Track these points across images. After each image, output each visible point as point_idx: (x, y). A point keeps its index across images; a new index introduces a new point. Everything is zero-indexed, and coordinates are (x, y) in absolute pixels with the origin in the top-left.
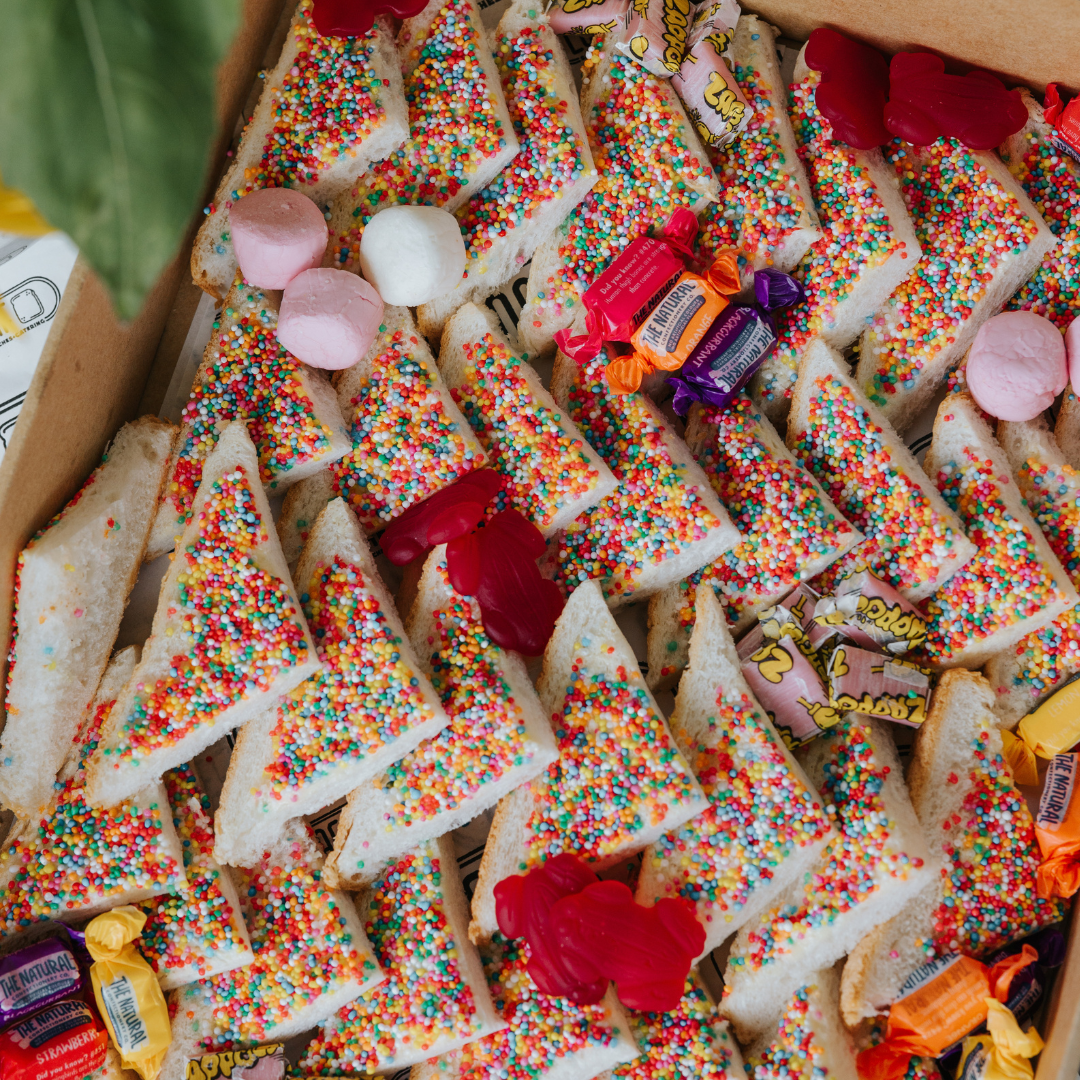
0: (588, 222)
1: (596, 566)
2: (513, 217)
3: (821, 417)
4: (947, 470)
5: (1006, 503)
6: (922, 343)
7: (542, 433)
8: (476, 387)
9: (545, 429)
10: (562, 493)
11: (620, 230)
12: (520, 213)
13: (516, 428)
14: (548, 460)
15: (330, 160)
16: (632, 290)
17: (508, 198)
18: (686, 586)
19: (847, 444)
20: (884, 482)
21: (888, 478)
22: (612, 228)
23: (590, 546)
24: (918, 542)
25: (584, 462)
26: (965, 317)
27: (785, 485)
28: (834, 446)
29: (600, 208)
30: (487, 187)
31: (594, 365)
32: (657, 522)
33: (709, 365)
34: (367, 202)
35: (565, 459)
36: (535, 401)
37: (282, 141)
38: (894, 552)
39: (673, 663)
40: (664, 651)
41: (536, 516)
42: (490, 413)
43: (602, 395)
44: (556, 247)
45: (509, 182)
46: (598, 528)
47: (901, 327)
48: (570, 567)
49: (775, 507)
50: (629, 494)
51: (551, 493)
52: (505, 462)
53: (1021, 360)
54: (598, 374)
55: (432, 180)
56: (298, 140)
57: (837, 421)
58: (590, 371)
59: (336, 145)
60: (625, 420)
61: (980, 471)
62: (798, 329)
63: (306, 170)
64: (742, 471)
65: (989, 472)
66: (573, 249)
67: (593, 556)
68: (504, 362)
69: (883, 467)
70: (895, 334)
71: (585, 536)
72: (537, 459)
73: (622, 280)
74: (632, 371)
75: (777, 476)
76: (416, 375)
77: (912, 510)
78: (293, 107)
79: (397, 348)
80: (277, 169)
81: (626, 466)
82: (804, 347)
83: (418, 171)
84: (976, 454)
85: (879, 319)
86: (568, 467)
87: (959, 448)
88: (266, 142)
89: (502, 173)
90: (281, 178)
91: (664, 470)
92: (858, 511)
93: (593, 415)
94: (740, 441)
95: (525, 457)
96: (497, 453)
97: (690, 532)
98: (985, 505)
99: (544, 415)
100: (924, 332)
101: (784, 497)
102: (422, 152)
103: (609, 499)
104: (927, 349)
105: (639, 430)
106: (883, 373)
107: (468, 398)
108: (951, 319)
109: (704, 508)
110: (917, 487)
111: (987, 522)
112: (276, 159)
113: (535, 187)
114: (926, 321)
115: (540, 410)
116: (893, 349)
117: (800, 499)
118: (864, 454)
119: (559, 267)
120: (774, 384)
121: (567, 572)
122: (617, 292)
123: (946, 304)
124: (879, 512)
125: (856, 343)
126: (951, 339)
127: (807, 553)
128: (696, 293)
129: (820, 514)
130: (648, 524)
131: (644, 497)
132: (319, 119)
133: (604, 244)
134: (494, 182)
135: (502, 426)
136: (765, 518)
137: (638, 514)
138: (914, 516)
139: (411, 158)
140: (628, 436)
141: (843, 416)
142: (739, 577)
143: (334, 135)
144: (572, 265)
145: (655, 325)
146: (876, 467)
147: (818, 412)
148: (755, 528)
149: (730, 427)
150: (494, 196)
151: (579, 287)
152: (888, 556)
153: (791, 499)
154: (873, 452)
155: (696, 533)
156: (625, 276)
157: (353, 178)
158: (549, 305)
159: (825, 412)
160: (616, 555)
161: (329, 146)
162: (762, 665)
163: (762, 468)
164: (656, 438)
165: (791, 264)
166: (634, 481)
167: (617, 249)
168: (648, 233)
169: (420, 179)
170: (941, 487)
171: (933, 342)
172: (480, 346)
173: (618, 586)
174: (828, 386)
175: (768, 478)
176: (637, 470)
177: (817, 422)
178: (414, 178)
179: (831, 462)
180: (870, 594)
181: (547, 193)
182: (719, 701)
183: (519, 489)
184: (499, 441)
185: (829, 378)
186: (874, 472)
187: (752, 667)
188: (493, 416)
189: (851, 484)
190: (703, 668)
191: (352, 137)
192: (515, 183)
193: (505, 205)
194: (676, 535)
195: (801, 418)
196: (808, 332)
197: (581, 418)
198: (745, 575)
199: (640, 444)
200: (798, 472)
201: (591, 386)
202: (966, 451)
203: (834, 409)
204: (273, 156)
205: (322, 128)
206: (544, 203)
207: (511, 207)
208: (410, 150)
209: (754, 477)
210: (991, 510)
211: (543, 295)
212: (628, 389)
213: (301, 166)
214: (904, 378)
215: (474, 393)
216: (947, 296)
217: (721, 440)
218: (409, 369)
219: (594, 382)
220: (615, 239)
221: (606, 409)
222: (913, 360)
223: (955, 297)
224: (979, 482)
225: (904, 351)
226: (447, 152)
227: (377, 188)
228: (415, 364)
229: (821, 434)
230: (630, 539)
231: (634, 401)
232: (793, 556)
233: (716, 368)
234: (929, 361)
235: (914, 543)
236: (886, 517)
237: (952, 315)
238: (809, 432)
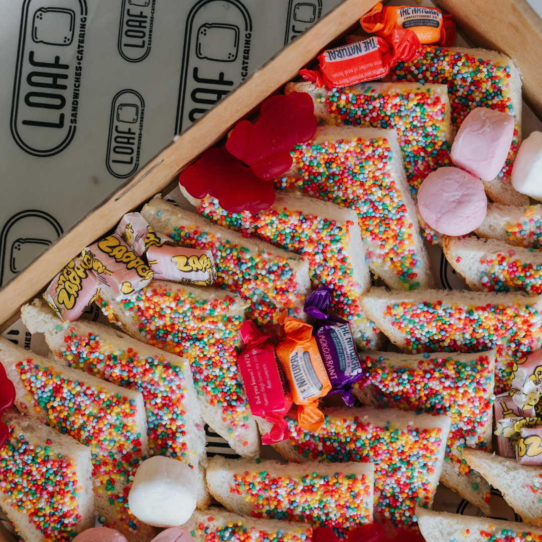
0: (207, 378)
1: (408, 503)
2: (179, 423)
3: (406, 326)
4: (486, 280)
5: (528, 262)
6: (401, 242)
7: (318, 489)
8: (261, 502)
9: (317, 486)
10: (362, 501)
11: (225, 366)
12: (180, 417)
13: (304, 499)
14: (337, 496)
15: (75, 504)
16: (269, 387)
17: (165, 418)
18: (448, 459)
19: (434, 324)
20: (471, 321)
21: (472, 318)
22: (221, 369)
23: (394, 497)
24: (521, 326)
25: (352, 478)
26: (404, 211)
27: (437, 375)
28: (427, 331)
29: (204, 368)
30: (148, 422)
31: (293, 430)
32: (412, 460)
33: (340, 372)
34: (109, 493)
35: (344, 488)
36: (297, 480)
37: (42, 519)
38: (512, 340)
39: (485, 492)
40: (475, 493)
41: (363, 522)
42: (283, 505)
43: (313, 436)
44: (209, 405)
45: (156, 411)
46: (387, 488)
47: (382, 246)
48: (397, 515)
49: (444, 388)
50: (382, 460)
51: (358, 507)
52: (319, 517)
53: (460, 203)
54: (299, 431)
55: (125, 452)
56: (48, 510)
57: (417, 320)
58: (294, 434)
59: (69, 495)
60: (337, 434)
61: (500, 263)
62: (349, 306)
63: (71, 520)
64: (411, 391)
65: (503, 259)
66: (216, 396)
67: (401, 500)
68: (259, 480)
69: (463, 316)
70: (383, 252)
71: (386, 497)
72: (331, 502)
73: (259, 388)
74: (312, 414)
75: (428, 376)
76: (233, 533)
77: (500, 317)
78: (24, 499)
79: (209, 531)
80: (56, 533)
81: (365, 452)
82: (360, 309)
83: (113, 455)
84: (489, 259)
85: (369, 255)
86: (350, 489)
87: (478, 264)
88: (34, 526)
89: (146, 409)
90: (65, 535)
91: (385, 436)
92: (475, 342)
93: (320, 448)
94: (392, 380)
95: (324, 506)
96: (310, 517)
97: (433, 448)
98: (522, 275)
99: (308, 481)
100: (395, 237)
101: (443, 380)
102: (103, 446)
103: (376, 472)
104: (406, 242)
105: (349, 432)
106: (401, 273)
107: (264, 510)
108: (400, 219)
109: (425, 431)
110: (489, 306)
111: (532, 280)
112: (50, 529)
113: (170, 400)
114: (390, 232)
115: (304, 482)
116: (392, 259)
117: (451, 373)
118: (447, 319)
119: (220, 411)
120: (366, 336)
121: (399, 519)
122: (265, 396)
123: (390, 216)
124: (486, 334)
125: (372, 275)
126: (410, 226)
127: (484, 390)
128: (300, 354)
129: (468, 369)
130: (409, 464)
131: (391, 455)
132: (45, 493)
133: (227, 381)
134: (148, 417)
135: (295, 505)
136: (447, 397)
137: (399, 465)
138: (505, 319)
139: (101, 453)
140: (348, 440)
141: (418, 315)
142: (468, 431)
143: (62, 493)
144: (225, 404)
145: (302, 389)
146: (460, 319)
147: (403, 326)
148: (447, 405)
149: (379, 379)
150: (156, 423)
151: (242, 410)
152: (513, 345)
153: (447, 377)
154: (451, 315)
155: (436, 445)
156: (257, 384)
157: (91, 493)
158: (239, 431)
159: (406, 322)
160: (411, 489)
161: (67, 500)
162: (528, 453)
163: (417, 379)
164: (361, 426)
165: (308, 284)
166: (377, 454)
167: (235, 375)
168: (240, 352)
169: (118, 457)
170: (491, 289)
171: (406, 236)
172: (238, 485)
173: (427, 498)
174: (393, 312)
175: (426, 381)
176: (372, 448)
177: (408, 330)
178: (115, 460)
179: (436, 338)
180: (532, 372)
181: (179, 396)
182: (534, 491)
183: (340, 521)
184: (303, 512)
185: (389, 308)
186: (462, 322)
187: (525, 459)
188: (285, 505)
189: (458, 337)
190: (510, 487)
191: (71, 484)
192: (159, 409)
193: (169, 422)
194: (428, 455)
195: (397, 336)
196: (354, 301)
197: (316, 454)
198: (469, 427)
199: (358, 438)
200: (432, 361)
201: (302, 439)
202: (482, 262)
203: (408, 317)
204: (46, 529)
205: (51, 495)
206: (183, 401)
207: (172, 420)
208: (96, 450)
209: (419, 387)
210: (528, 274)
211: (230, 430)
212: (321, 421)
213: (66, 521)
214: (413, 264)
215: (263, 505)
216: (386, 212)
217: (384, 390)
218: (227, 534)
219: (302, 436)
220: (229, 373)
221: (322, 440)
222: (407, 253)
223: (390, 208)
224: (507, 268)
225: (397, 254)
226: (114, 434)
227: (105, 482)
228: (227, 528)
229: (416, 332)
230: (408, 478)
231: (330, 423)
232: (481, 398)
233: (345, 369)
234: (413, 245)
235: (520, 329)
236: (492, 332)
237: (398, 217)
238: (409, 337)
